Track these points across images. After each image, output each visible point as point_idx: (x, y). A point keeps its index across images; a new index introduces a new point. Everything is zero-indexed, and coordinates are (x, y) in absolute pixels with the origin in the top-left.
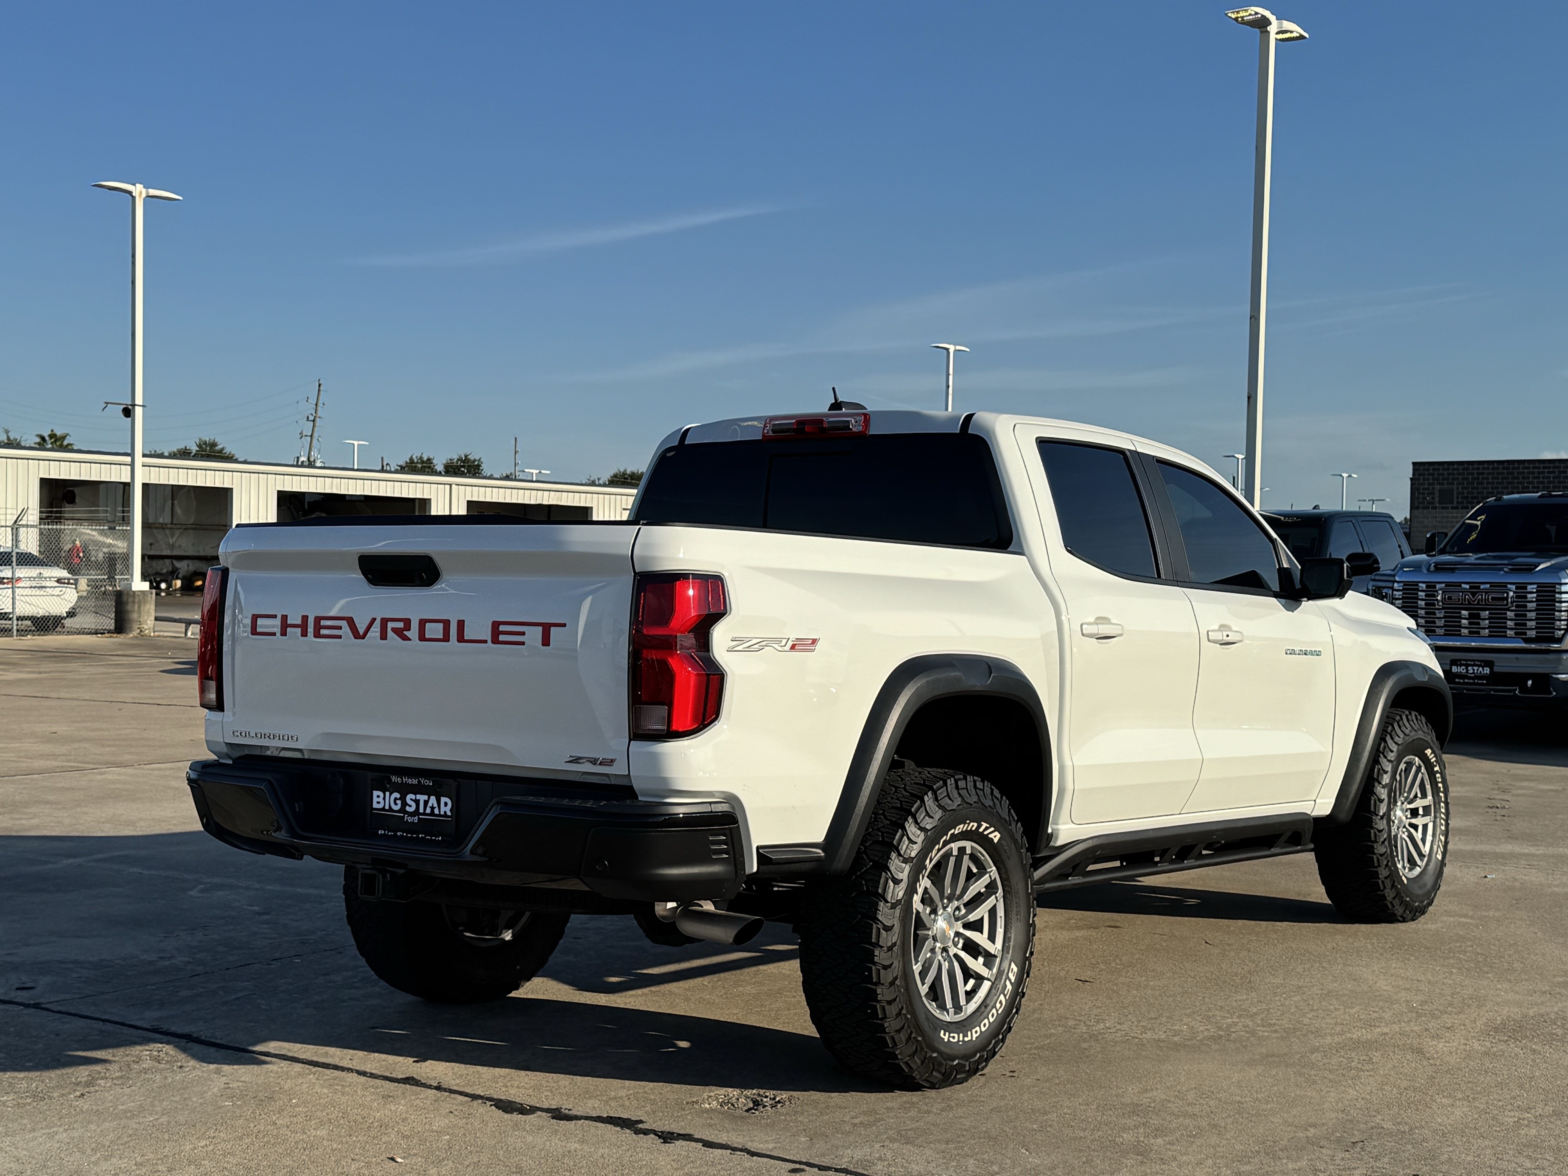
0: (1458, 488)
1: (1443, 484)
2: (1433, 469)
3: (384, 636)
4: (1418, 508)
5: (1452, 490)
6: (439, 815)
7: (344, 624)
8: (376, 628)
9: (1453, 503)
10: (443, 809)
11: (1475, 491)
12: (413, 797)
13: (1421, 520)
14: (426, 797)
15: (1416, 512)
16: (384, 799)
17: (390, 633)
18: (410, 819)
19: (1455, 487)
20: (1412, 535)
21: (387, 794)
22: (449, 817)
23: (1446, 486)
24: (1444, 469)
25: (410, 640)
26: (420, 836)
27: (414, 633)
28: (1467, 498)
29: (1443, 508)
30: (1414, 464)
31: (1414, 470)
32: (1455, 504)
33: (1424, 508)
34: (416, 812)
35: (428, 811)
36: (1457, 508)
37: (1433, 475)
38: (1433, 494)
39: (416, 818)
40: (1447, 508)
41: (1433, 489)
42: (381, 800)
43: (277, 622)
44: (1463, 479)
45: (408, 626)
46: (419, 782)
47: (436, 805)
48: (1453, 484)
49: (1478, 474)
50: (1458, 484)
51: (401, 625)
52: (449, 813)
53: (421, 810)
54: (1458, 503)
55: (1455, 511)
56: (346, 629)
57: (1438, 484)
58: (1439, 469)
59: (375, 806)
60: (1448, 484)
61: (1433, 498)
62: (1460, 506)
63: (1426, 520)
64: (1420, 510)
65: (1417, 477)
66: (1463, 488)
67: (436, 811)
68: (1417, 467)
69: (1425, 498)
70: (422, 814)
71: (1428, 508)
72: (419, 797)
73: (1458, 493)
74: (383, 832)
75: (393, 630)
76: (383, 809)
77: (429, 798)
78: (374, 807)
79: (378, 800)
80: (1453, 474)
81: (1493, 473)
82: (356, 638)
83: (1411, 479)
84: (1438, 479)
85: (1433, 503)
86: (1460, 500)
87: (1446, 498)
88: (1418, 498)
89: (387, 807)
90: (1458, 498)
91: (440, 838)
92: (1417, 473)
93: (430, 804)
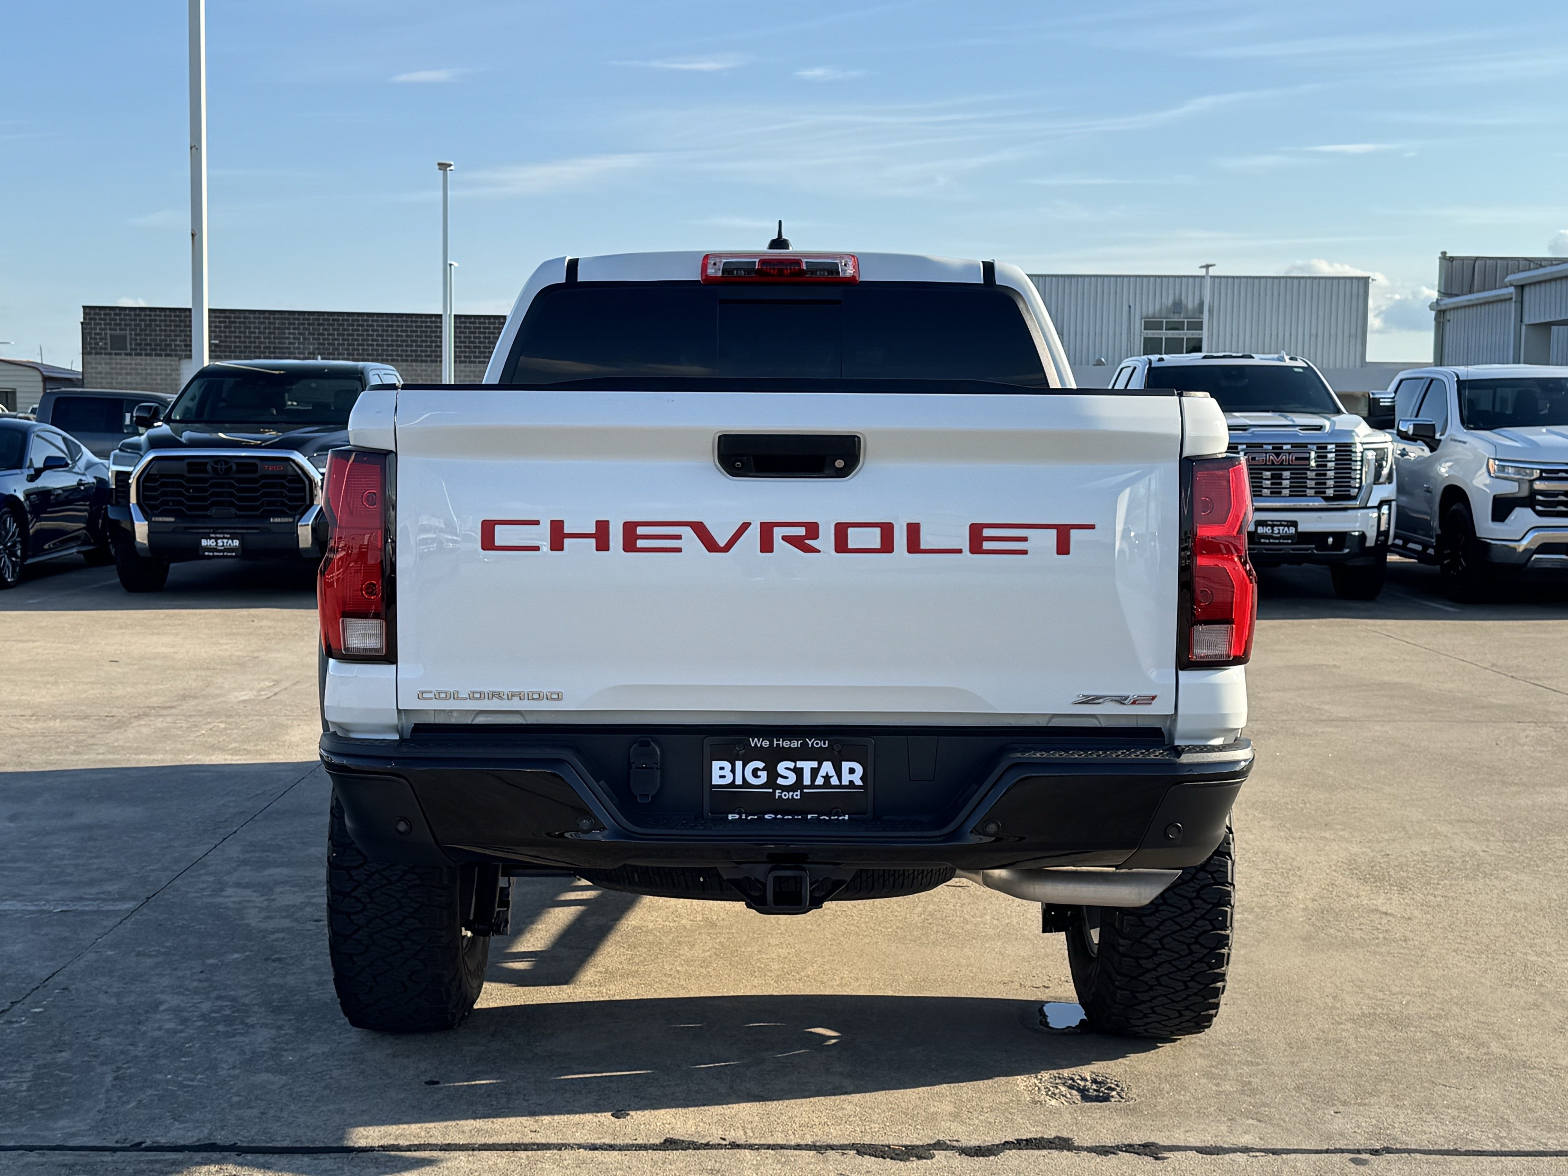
0: (131, 334)
1: (116, 330)
2: (105, 314)
3: (767, 545)
4: (90, 353)
5: (125, 337)
6: (841, 786)
7: (687, 532)
8: (753, 535)
9: (126, 349)
10: (846, 778)
11: (148, 338)
12: (791, 765)
13: (94, 365)
14: (815, 764)
15: (88, 357)
16: (733, 771)
17: (778, 541)
18: (786, 795)
19: (128, 332)
20: (85, 381)
21: (739, 764)
22: (859, 787)
23: (118, 332)
24: (115, 314)
25: (819, 551)
26: (809, 817)
27: (826, 540)
28: (140, 344)
29: (116, 354)
30: (84, 307)
31: (85, 313)
32: (128, 351)
33: (96, 354)
34: (798, 784)
35: (820, 781)
36: (131, 354)
37: (105, 320)
38: (106, 339)
39: (798, 793)
40: (120, 354)
41: (106, 334)
42: (727, 772)
43: (545, 529)
44: (136, 325)
45: (813, 530)
46: (805, 744)
47: (832, 772)
48: (126, 330)
49: (150, 320)
50: (130, 330)
51: (801, 531)
52: (858, 782)
53: (807, 781)
54: (131, 349)
55: (129, 357)
56: (690, 539)
57: (110, 329)
58: (110, 314)
59: (716, 781)
60: (120, 329)
61: (106, 344)
62: (133, 352)
63: (99, 366)
64: (93, 356)
65: (87, 321)
66: (136, 335)
67: (834, 781)
68: (87, 311)
69: (97, 344)
70: (807, 787)
71: (101, 354)
72: (799, 764)
73: (131, 339)
74: (737, 816)
75: (785, 538)
76: (733, 784)
77: (820, 765)
78: (714, 783)
79: (722, 773)
80: (126, 320)
81: (165, 320)
82: (710, 550)
83: (82, 323)
84: (110, 324)
85: (105, 349)
86: (133, 346)
87: (118, 345)
88: (90, 344)
89: (739, 781)
90: (131, 344)
91: (847, 817)
92: (88, 317)
93: (822, 772)
